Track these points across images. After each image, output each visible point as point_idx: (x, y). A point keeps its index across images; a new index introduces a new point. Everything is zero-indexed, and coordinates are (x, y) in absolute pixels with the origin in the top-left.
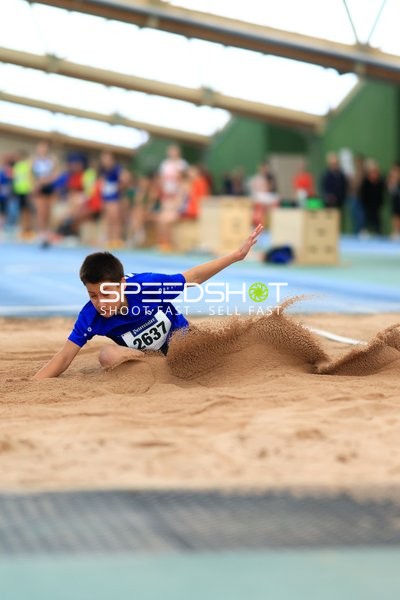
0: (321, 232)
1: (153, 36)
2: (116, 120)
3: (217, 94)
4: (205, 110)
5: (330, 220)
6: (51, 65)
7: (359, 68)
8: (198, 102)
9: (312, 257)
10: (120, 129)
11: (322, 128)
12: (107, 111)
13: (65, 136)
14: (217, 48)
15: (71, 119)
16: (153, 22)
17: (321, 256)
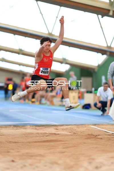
6: (20, 52)
7: (108, 53)
11: (96, 69)
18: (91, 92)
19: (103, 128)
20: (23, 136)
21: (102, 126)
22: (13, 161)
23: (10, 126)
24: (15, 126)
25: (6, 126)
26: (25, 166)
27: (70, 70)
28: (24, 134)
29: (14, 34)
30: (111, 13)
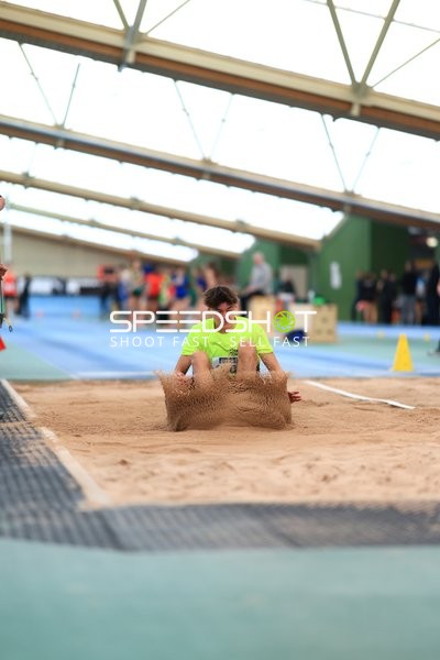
0: (324, 320)
1: (206, 185)
2: (176, 242)
3: (248, 225)
4: (238, 235)
5: (330, 313)
6: (134, 205)
7: (347, 208)
8: (234, 230)
9: (318, 338)
10: (179, 248)
11: (318, 248)
12: (171, 236)
13: (142, 253)
14: (246, 193)
15: (145, 241)
16: (207, 176)
17: (324, 337)
18: (305, 301)
19: (336, 387)
20: (146, 403)
21: (334, 383)
22: (124, 463)
23: (112, 380)
24: (125, 381)
25: (104, 382)
26: (153, 474)
27: (254, 249)
28: (146, 400)
29: (121, 161)
30: (355, 111)
